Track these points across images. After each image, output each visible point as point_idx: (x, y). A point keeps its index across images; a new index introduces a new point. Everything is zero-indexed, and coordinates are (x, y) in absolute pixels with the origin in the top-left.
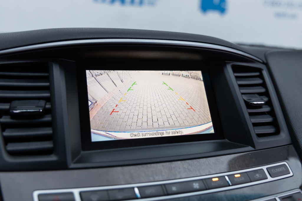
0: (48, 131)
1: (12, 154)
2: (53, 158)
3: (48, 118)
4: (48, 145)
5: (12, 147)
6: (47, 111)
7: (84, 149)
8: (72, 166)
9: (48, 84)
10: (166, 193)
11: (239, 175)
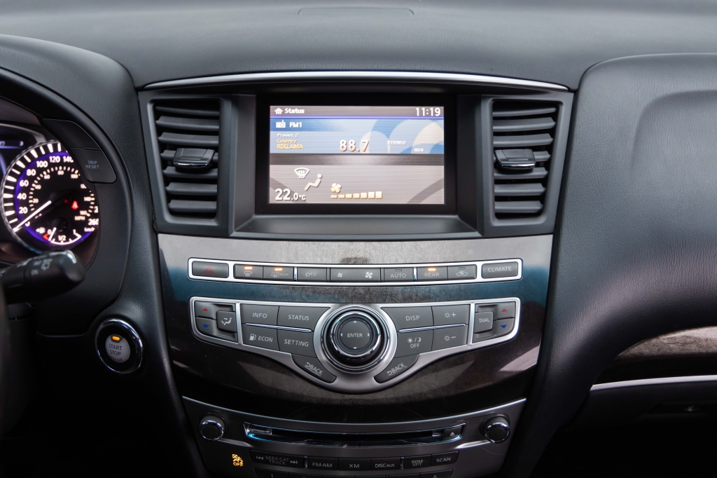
0: (212, 189)
1: (173, 213)
2: (212, 223)
3: (214, 173)
4: (211, 206)
5: (175, 204)
6: (214, 164)
7: (257, 212)
8: (235, 234)
9: (217, 127)
10: (328, 279)
11: (434, 270)
